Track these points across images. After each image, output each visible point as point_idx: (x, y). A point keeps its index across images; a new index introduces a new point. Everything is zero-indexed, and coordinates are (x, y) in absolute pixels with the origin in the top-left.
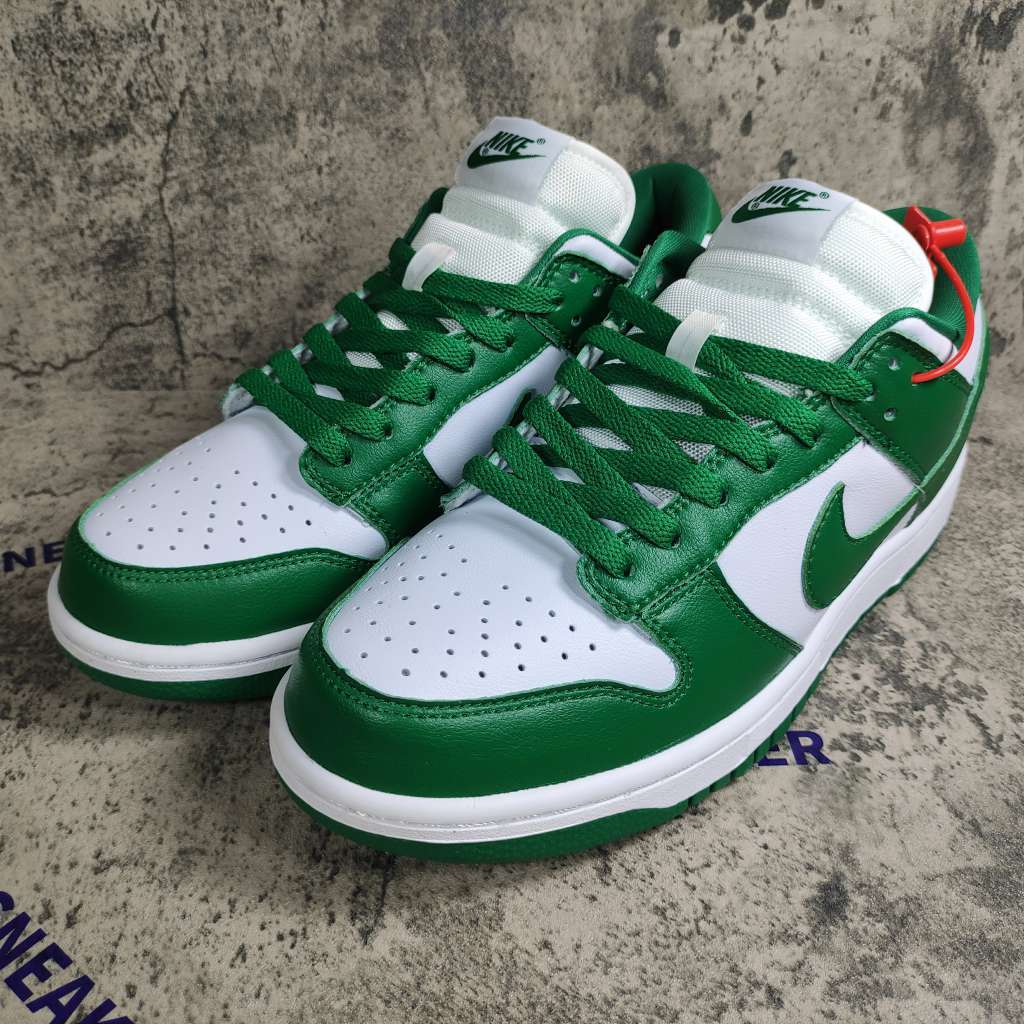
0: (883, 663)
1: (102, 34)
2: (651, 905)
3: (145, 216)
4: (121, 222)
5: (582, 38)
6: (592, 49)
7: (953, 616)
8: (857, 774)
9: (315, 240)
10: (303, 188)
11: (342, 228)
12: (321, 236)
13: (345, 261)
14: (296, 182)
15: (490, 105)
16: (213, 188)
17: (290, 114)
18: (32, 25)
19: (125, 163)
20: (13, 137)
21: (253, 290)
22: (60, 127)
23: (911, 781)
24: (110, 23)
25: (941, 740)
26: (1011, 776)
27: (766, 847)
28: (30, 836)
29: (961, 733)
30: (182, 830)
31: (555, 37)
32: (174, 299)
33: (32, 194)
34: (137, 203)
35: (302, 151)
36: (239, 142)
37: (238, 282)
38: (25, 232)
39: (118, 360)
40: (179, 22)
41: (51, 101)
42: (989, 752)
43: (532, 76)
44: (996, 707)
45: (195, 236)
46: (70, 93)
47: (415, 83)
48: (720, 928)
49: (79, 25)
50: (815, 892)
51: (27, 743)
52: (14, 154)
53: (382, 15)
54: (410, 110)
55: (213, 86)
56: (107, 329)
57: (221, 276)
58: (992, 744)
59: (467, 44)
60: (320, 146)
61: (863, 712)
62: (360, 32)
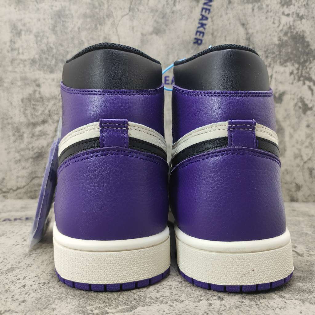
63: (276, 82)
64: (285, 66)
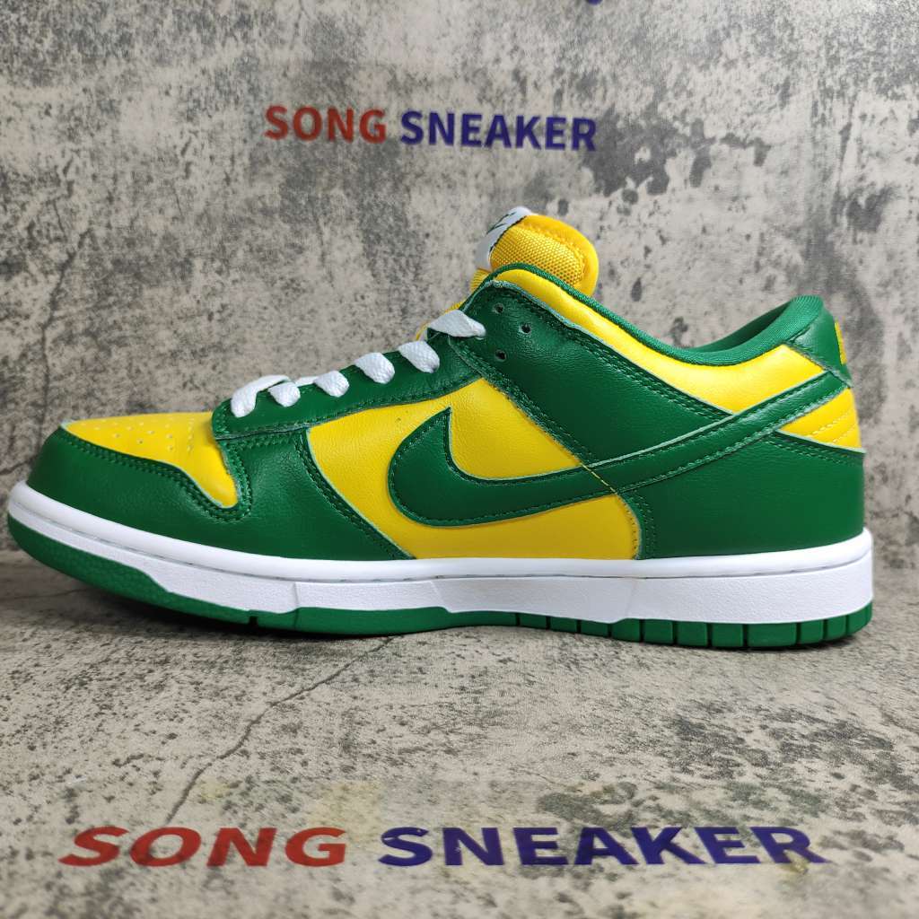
0: (871, 766)
1: (13, 177)
3: (24, 355)
5: (476, 203)
6: (485, 215)
8: (871, 875)
9: (197, 388)
10: (191, 334)
11: (226, 376)
14: (185, 328)
15: (385, 261)
16: (99, 329)
17: (187, 261)
19: (12, 301)
24: (24, 168)
31: (450, 201)
34: (18, 341)
35: (195, 297)
36: (131, 285)
40: (90, 170)
43: (427, 235)
45: (72, 378)
47: (314, 237)
53: (286, 173)
54: (306, 262)
55: (114, 231)
59: (365, 203)
60: (213, 293)
61: (858, 810)
62: (264, 187)
63: (861, 151)
64: (896, 97)
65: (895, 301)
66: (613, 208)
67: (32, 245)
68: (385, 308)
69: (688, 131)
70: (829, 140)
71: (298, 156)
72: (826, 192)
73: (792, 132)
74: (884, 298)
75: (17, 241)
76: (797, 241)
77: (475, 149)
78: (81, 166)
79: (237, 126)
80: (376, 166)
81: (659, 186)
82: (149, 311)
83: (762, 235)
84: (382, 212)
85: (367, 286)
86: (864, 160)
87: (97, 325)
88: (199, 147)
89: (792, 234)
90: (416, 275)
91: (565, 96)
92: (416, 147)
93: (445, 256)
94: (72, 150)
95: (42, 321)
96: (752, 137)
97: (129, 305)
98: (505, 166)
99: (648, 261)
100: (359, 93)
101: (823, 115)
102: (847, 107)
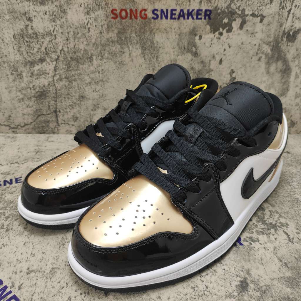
0: (259, 216)
1: (39, 34)
2: (190, 286)
3: (49, 84)
4: (42, 86)
5: (174, 37)
6: (177, 40)
7: (279, 203)
8: (251, 249)
9: (97, 92)
10: (94, 77)
11: (105, 89)
12: (99, 91)
13: (105, 98)
14: (92, 76)
15: (148, 55)
16: (69, 77)
17: (91, 57)
18: (19, 31)
19: (44, 70)
20: (12, 62)
21: (79, 105)
22: (26, 59)
23: (267, 251)
24: (41, 31)
25: (276, 239)
26: (296, 250)
27: (224, 270)
28: (9, 263)
29: (282, 237)
30: (53, 262)
31: (166, 37)
32: (56, 108)
33: (17, 78)
34: (47, 81)
35: (94, 67)
36: (76, 64)
37: (75, 103)
38: (15, 88)
39: (39, 125)
40: (61, 31)
41: (24, 52)
42: (290, 243)
43: (160, 47)
44: (292, 230)
45: (63, 90)
46: (29, 50)
47: (127, 49)
48: (211, 293)
49: (32, 31)
50: (239, 283)
51: (9, 235)
52: (12, 66)
53: (118, 30)
54: (125, 56)
55: (70, 49)
56: (37, 116)
57: (70, 102)
58: (291, 240)
59: (142, 38)
60: (99, 66)
61: (253, 231)
62: (112, 35)
63: (293, 17)
65: (297, 62)
66: (215, 37)
67: (47, 54)
68: (148, 69)
69: (240, 13)
70: (284, 14)
71: (121, 24)
72: (281, 31)
73: (272, 12)
74: (293, 62)
75: (42, 53)
76: (270, 45)
77: (174, 20)
78: (58, 30)
79: (102, 16)
80: (144, 27)
81: (229, 30)
82: (82, 71)
83: (259, 44)
84: (147, 41)
85: (143, 63)
86: (294, 20)
87: (68, 76)
88: (92, 23)
89: (268, 44)
90: (157, 59)
91: (203, 2)
92: (156, 20)
93: (165, 53)
94: (54, 25)
95: (53, 75)
96: (260, 14)
97: (76, 70)
98: (183, 25)
99: (225, 53)
100: (139, 4)
101: (283, 6)
102: (291, 3)
